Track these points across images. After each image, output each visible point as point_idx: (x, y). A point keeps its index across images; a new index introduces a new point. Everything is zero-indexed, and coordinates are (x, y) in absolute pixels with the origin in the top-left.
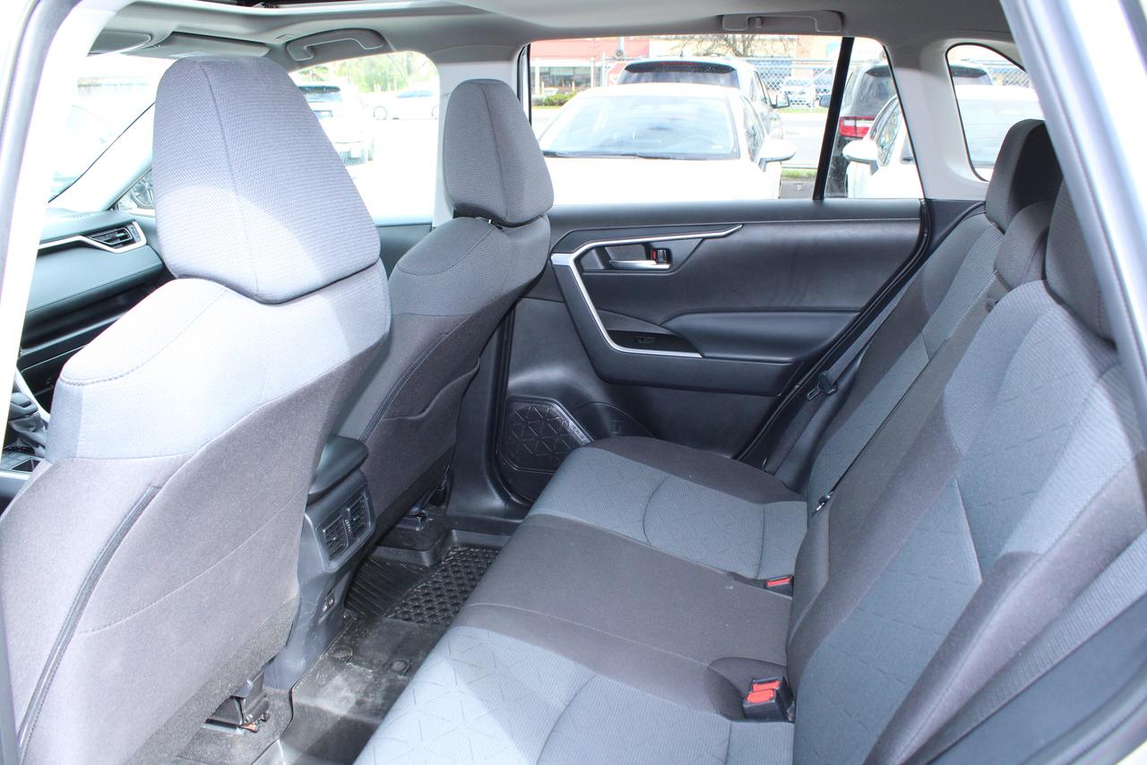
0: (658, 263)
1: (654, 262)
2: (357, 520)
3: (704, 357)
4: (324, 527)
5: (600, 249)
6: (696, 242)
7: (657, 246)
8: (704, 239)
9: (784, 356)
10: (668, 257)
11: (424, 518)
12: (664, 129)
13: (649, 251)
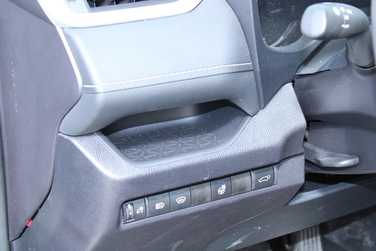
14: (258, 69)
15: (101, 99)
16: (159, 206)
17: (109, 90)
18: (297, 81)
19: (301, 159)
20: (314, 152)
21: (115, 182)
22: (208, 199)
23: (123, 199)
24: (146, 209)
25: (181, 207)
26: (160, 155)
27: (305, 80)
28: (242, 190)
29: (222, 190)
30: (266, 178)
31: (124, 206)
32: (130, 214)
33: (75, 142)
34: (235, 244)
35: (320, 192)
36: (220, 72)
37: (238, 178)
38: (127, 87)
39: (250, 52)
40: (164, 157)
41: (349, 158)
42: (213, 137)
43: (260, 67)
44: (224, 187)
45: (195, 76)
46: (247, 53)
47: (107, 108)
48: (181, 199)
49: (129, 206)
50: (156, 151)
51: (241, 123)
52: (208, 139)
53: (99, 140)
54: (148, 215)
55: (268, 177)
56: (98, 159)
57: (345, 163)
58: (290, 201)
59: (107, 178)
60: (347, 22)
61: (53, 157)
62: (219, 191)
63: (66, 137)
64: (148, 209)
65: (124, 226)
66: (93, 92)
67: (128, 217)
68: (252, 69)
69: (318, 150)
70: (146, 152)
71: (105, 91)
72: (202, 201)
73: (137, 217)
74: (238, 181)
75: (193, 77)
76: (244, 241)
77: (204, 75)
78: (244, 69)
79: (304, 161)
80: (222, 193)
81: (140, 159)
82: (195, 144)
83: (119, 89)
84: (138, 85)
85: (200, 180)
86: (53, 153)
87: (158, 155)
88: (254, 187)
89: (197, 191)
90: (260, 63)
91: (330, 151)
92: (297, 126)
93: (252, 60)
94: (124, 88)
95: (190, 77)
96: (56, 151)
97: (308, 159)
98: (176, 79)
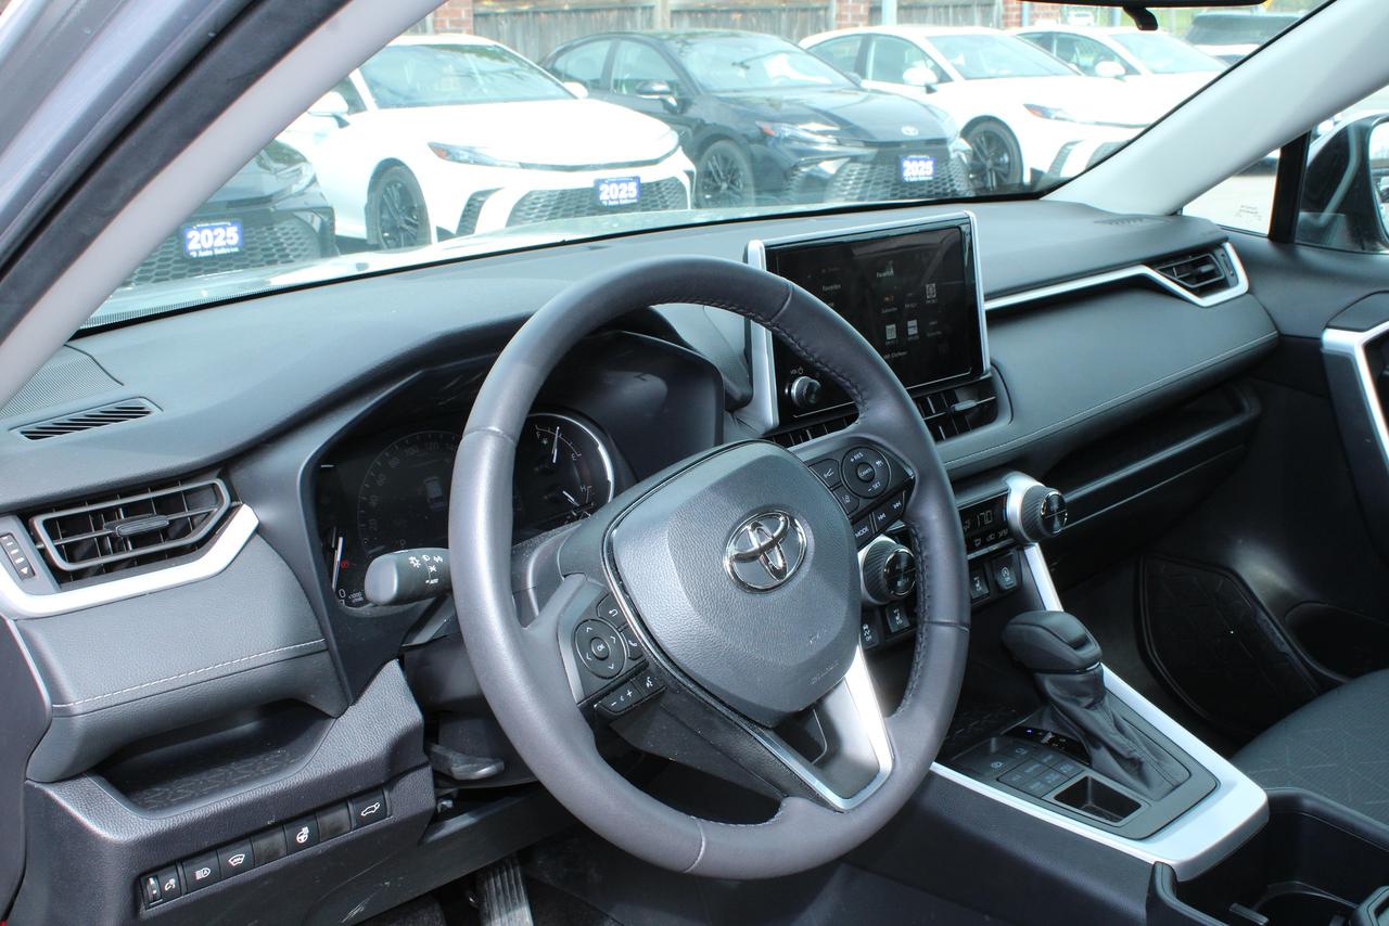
14: (335, 647)
15: (79, 723)
16: (201, 874)
17: (90, 709)
18: (407, 656)
19: (426, 774)
20: (446, 759)
21: (118, 846)
22: (283, 852)
23: (135, 872)
24: (179, 880)
25: (239, 870)
26: (197, 795)
27: (416, 654)
28: (336, 831)
29: (303, 836)
30: (373, 809)
31: (142, 879)
32: (155, 892)
33: (52, 792)
34: (354, 912)
35: (472, 816)
36: (268, 661)
37: (326, 814)
38: (121, 700)
39: (319, 623)
40: (202, 796)
41: (489, 764)
42: (284, 755)
43: (338, 644)
44: (305, 830)
45: (230, 671)
46: (314, 626)
47: (91, 736)
48: (237, 859)
49: (152, 881)
50: (191, 788)
51: (322, 728)
52: (275, 759)
53: (90, 784)
54: (184, 890)
55: (377, 806)
56: (89, 816)
57: (484, 771)
58: (423, 837)
59: (105, 841)
60: (434, 576)
61: (22, 819)
62: (298, 839)
63: (36, 785)
64: (183, 881)
65: (146, 913)
66: (67, 714)
67: (151, 897)
68: (324, 648)
69: (451, 755)
70: (175, 792)
71: (85, 710)
72: (272, 856)
73: (166, 896)
74: (327, 819)
75: (225, 673)
76: (367, 907)
77: (244, 668)
78: (309, 651)
79: (431, 774)
80: (303, 841)
81: (165, 805)
82: (254, 769)
83: (109, 704)
84: (139, 695)
85: (261, 825)
86: (21, 811)
87: (193, 795)
88: (354, 825)
89: (263, 844)
90: (337, 638)
91: (469, 755)
92: (409, 724)
93: (324, 634)
94: (116, 702)
95: (222, 674)
96: (26, 809)
97: (438, 769)
98: (199, 680)
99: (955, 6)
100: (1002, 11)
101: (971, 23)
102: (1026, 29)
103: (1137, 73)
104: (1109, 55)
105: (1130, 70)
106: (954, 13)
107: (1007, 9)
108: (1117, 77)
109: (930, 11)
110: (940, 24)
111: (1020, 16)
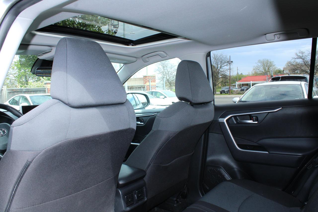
0: (254, 121)
1: (252, 121)
2: (140, 196)
3: (269, 153)
4: (126, 196)
5: (235, 117)
6: (266, 114)
7: (253, 115)
8: (269, 113)
9: (299, 153)
10: (257, 120)
11: (178, 202)
12: (285, 95)
13: (251, 117)
99: (138, 88)
100: (146, 88)
101: (141, 90)
102: (150, 91)
103: (166, 97)
104: (162, 95)
105: (165, 97)
106: (138, 89)
107: (147, 88)
108: (163, 98)
109: (134, 89)
110: (136, 90)
111: (150, 89)
